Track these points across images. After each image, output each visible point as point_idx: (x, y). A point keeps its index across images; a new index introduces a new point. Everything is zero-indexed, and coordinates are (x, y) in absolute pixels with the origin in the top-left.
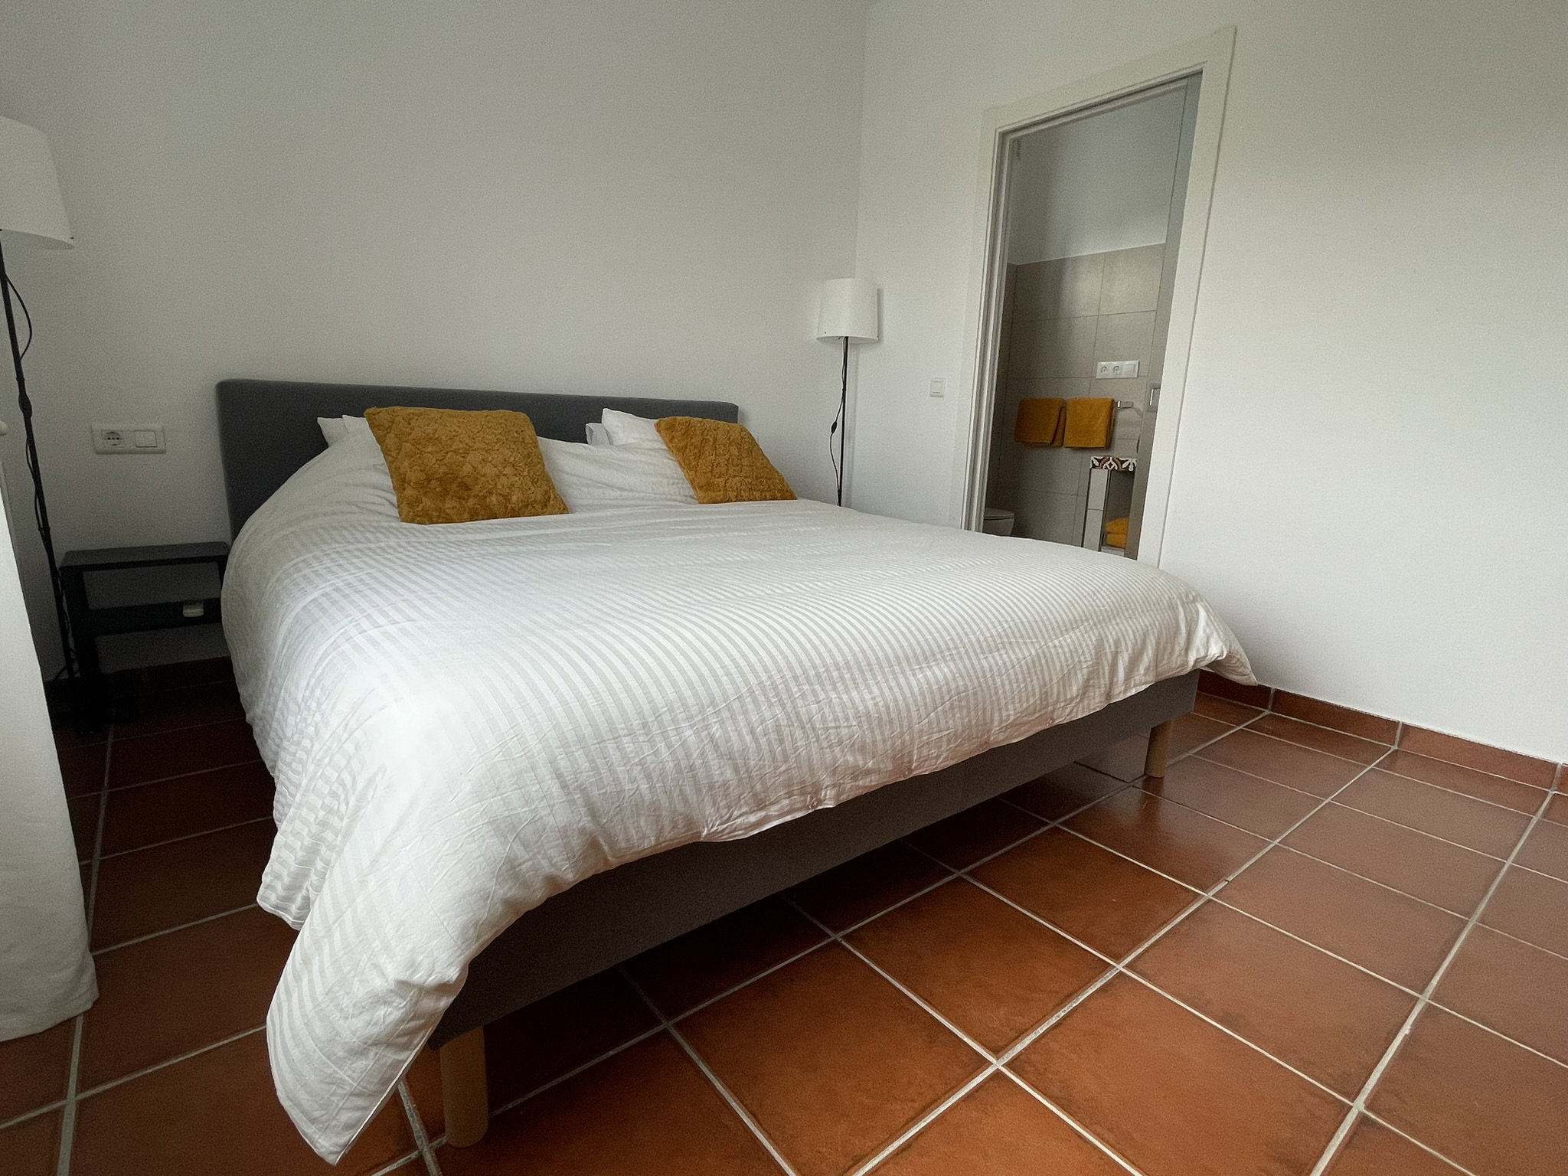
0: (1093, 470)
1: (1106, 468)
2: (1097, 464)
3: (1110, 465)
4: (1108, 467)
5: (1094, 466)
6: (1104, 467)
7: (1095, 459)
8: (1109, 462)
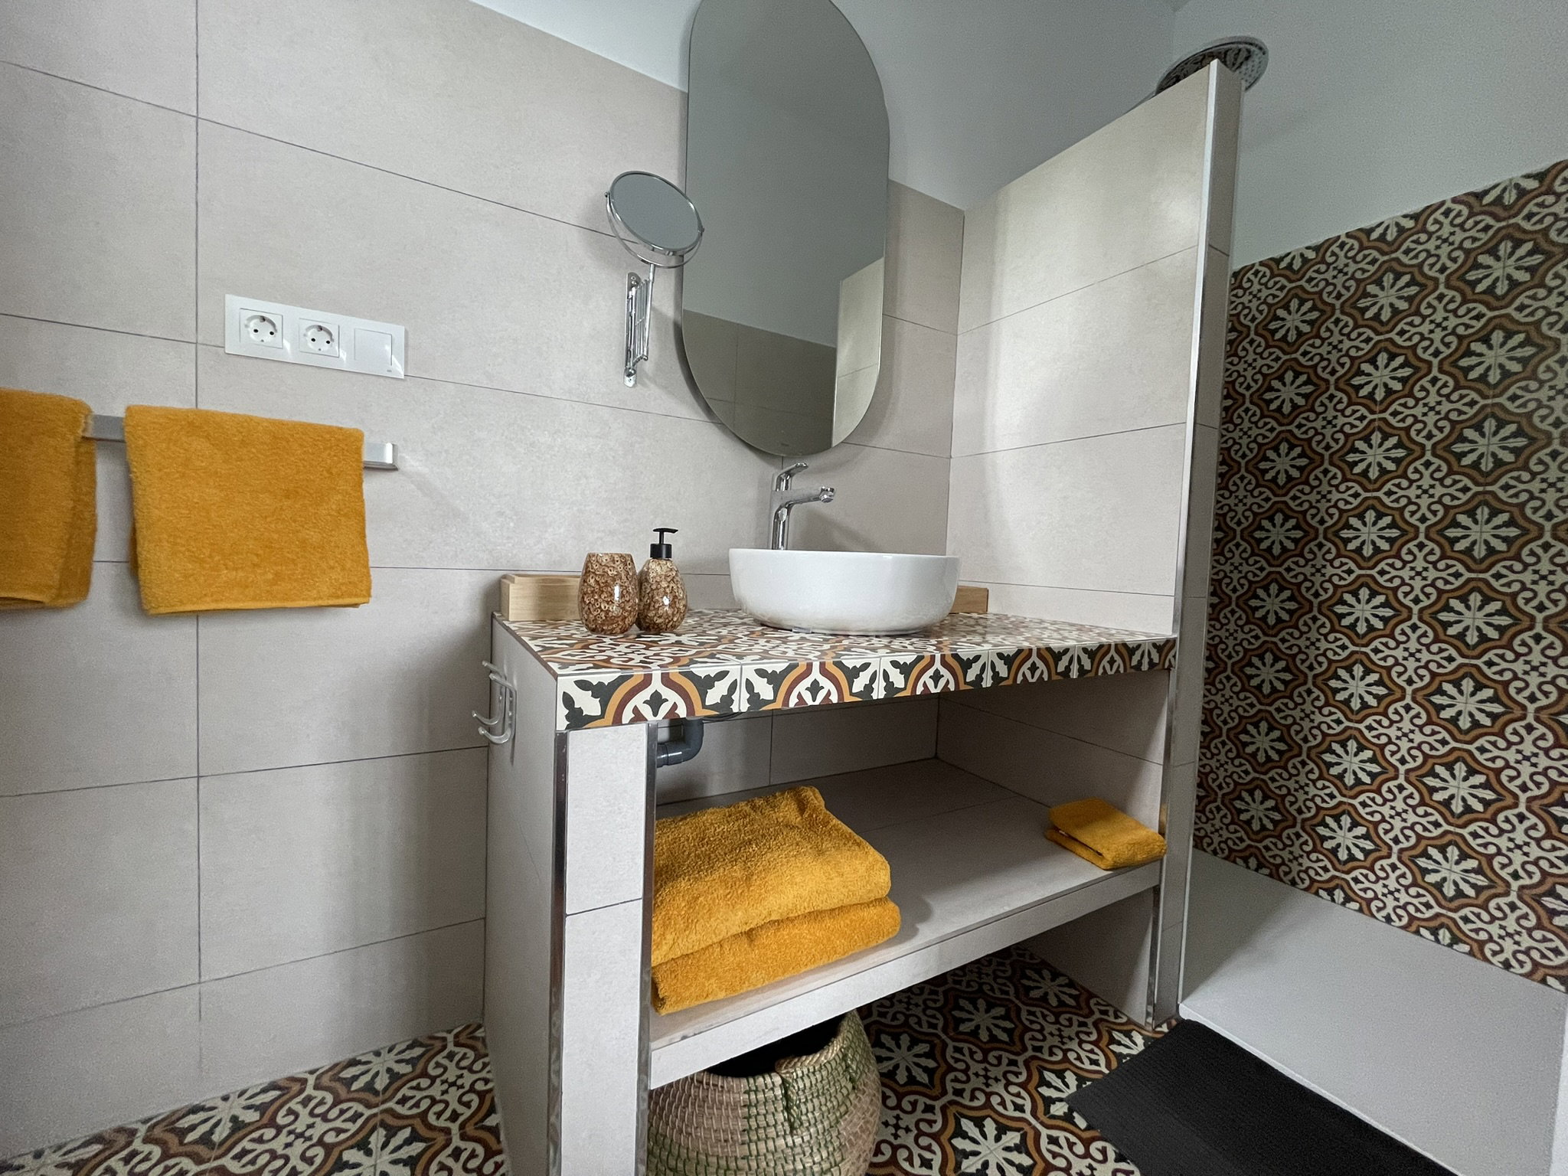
0: (575, 737)
1: (638, 717)
2: (589, 705)
3: (656, 701)
4: (646, 711)
5: (578, 720)
6: (628, 714)
7: (583, 685)
8: (646, 694)
